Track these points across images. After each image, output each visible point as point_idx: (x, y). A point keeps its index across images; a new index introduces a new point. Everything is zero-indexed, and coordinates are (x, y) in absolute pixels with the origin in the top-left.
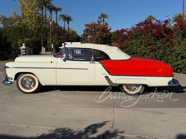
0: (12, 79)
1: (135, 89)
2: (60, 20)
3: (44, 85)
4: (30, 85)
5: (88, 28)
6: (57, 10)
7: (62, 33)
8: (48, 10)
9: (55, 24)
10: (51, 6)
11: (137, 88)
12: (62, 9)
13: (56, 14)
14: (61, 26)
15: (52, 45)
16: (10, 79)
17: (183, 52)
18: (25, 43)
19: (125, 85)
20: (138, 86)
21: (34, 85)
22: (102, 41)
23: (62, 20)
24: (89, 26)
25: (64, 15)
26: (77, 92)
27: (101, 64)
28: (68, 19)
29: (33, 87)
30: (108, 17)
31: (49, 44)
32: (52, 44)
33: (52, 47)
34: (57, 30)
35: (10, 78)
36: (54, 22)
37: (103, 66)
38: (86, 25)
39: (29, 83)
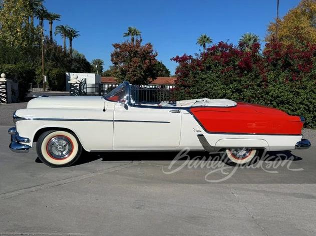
0: (28, 141)
1: (244, 155)
2: (57, 35)
3: (89, 151)
4: (62, 152)
5: (118, 50)
6: (51, 18)
7: (62, 57)
8: (36, 17)
9: (50, 42)
10: (43, 10)
11: (247, 154)
12: (60, 17)
13: (50, 25)
14: (60, 45)
15: (45, 77)
16: (24, 141)
17: (282, 94)
18: (5, 73)
19: (230, 149)
20: (249, 150)
21: (70, 152)
22: (142, 73)
23: (59, 35)
24: (120, 47)
25: (65, 26)
26: (143, 162)
27: (192, 114)
28: (70, 34)
29: (66, 156)
30: (140, 34)
31: (39, 75)
32: (44, 75)
33: (45, 81)
34: (54, 51)
35: (26, 140)
36: (47, 37)
37: (194, 117)
38: (115, 46)
39: (60, 148)
